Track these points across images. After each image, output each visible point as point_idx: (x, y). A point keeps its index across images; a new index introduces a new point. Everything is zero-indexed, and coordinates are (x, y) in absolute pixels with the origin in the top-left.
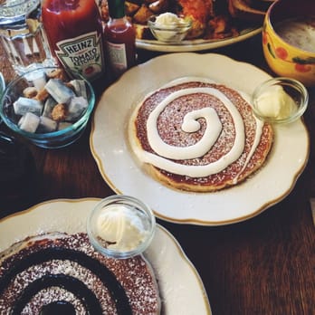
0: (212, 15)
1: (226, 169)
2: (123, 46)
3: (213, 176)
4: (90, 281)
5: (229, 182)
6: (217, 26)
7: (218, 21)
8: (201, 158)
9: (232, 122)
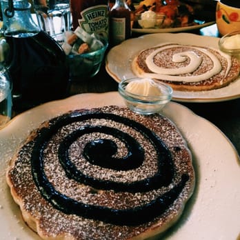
0: (178, 14)
1: (212, 77)
2: (124, 20)
3: (204, 81)
4: (125, 129)
5: (216, 84)
6: (183, 20)
7: (183, 17)
8: (192, 73)
9: (208, 57)
